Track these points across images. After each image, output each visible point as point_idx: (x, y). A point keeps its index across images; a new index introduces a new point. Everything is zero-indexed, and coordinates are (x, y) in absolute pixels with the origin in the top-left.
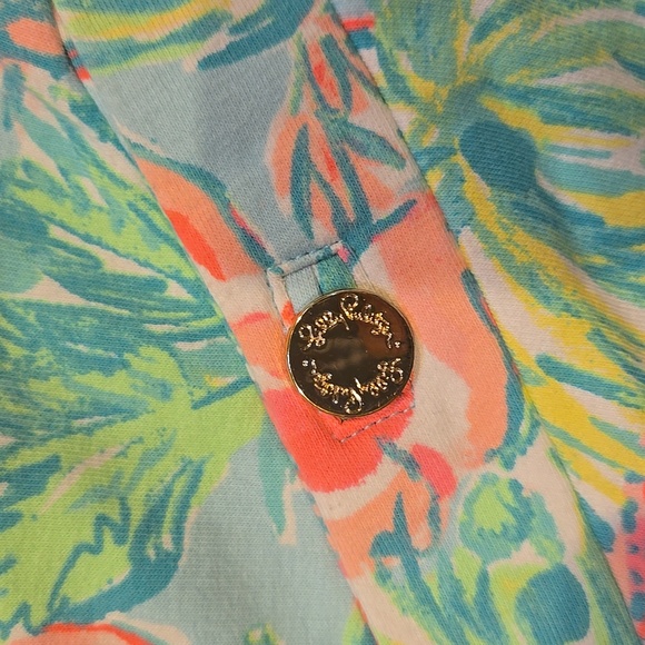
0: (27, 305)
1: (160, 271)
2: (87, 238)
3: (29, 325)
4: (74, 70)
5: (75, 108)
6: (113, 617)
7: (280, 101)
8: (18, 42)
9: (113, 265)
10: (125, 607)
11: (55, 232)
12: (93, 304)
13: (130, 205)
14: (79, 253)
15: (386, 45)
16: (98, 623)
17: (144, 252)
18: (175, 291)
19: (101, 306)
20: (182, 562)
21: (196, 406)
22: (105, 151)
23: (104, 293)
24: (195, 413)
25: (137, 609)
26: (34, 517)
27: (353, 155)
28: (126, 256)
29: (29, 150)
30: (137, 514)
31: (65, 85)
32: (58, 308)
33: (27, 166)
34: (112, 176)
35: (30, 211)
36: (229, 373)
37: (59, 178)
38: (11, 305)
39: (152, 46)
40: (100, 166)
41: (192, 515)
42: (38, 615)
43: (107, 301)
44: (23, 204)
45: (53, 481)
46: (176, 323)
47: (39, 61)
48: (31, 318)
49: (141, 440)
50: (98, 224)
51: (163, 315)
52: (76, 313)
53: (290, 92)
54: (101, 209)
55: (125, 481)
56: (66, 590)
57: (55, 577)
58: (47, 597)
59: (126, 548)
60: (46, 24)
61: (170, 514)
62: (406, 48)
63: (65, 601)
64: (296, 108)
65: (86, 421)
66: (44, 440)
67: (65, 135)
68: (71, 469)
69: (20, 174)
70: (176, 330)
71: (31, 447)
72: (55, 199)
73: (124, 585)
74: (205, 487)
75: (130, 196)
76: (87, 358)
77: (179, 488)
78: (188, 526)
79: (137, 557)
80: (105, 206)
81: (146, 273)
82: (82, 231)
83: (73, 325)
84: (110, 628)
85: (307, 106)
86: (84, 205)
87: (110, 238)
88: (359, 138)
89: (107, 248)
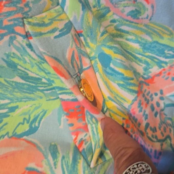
0: (13, 82)
1: (41, 76)
2: (25, 69)
3: (13, 86)
4: (28, 37)
5: (27, 45)
6: (25, 137)
7: (69, 45)
8: (16, 31)
9: (30, 74)
10: (27, 135)
11: (19, 67)
12: (27, 83)
13: (35, 63)
14: (24, 72)
15: (85, 36)
16: (22, 138)
17: (38, 72)
18: (44, 80)
19: (29, 83)
20: (39, 129)
21: (47, 100)
22: (31, 53)
23: (29, 80)
24: (47, 102)
25: (30, 136)
26: (12, 116)
27: (82, 56)
28: (34, 73)
29: (14, 51)
30: (32, 118)
31: (25, 40)
32: (20, 83)
33: (14, 54)
34: (32, 58)
35: (14, 63)
36: (54, 96)
37: (20, 56)
38: (9, 81)
39: (45, 34)
40: (30, 55)
41: (43, 120)
42: (10, 135)
43: (30, 82)
44: (12, 61)
45: (17, 110)
46: (45, 87)
47: (20, 35)
48: (14, 84)
49: (35, 104)
50: (28, 66)
51: (42, 85)
52: (23, 84)
53: (71, 44)
54: (29, 63)
55: (31, 112)
56: (16, 131)
57: (14, 128)
58: (12, 132)
59: (29, 124)
60: (23, 28)
61: (38, 119)
62: (89, 37)
63: (16, 133)
64: (72, 47)
65: (25, 100)
66: (16, 102)
67: (22, 49)
68: (20, 108)
69: (12, 55)
70: (45, 89)
71: (13, 103)
72: (19, 60)
73: (27, 131)
74: (46, 115)
75: (36, 62)
76: (25, 92)
77: (41, 115)
78: (42, 122)
79: (31, 126)
80: (30, 63)
81: (37, 76)
82: (25, 67)
83: (23, 87)
84: (24, 140)
85: (74, 46)
86: (25, 62)
87: (30, 69)
88: (83, 53)
89: (30, 71)
